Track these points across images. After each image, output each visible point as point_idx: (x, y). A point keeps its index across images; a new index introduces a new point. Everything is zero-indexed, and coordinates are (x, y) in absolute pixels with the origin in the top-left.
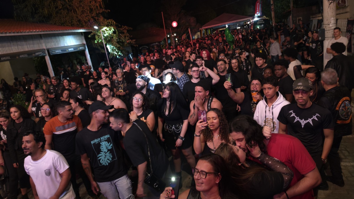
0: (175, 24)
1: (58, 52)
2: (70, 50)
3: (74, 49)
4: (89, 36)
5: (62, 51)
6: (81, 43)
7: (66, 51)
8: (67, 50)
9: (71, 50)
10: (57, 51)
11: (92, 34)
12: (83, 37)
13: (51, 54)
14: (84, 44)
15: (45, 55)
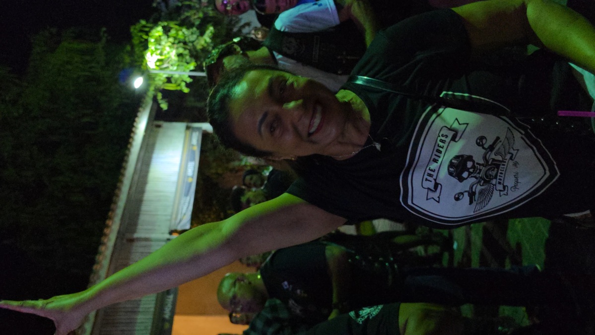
2: (190, 172)
3: (193, 159)
7: (191, 184)
8: (190, 180)
9: (192, 169)
10: (185, 208)
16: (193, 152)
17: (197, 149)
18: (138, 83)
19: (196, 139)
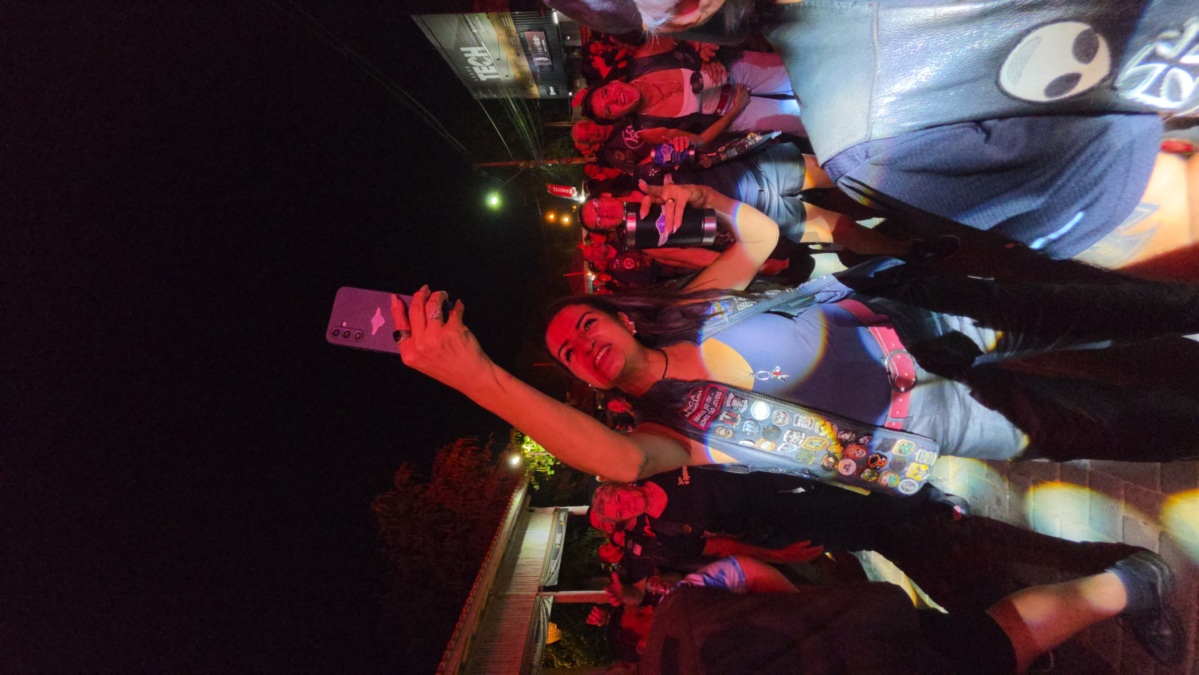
1: (555, 566)
2: (558, 541)
3: (562, 532)
4: (537, 487)
5: (555, 558)
6: (551, 517)
7: (559, 549)
8: (558, 547)
9: (560, 538)
10: (553, 569)
11: (532, 477)
12: (538, 509)
13: (555, 584)
14: (556, 510)
15: (551, 599)
16: (561, 526)
17: (563, 525)
18: (515, 461)
19: (563, 517)
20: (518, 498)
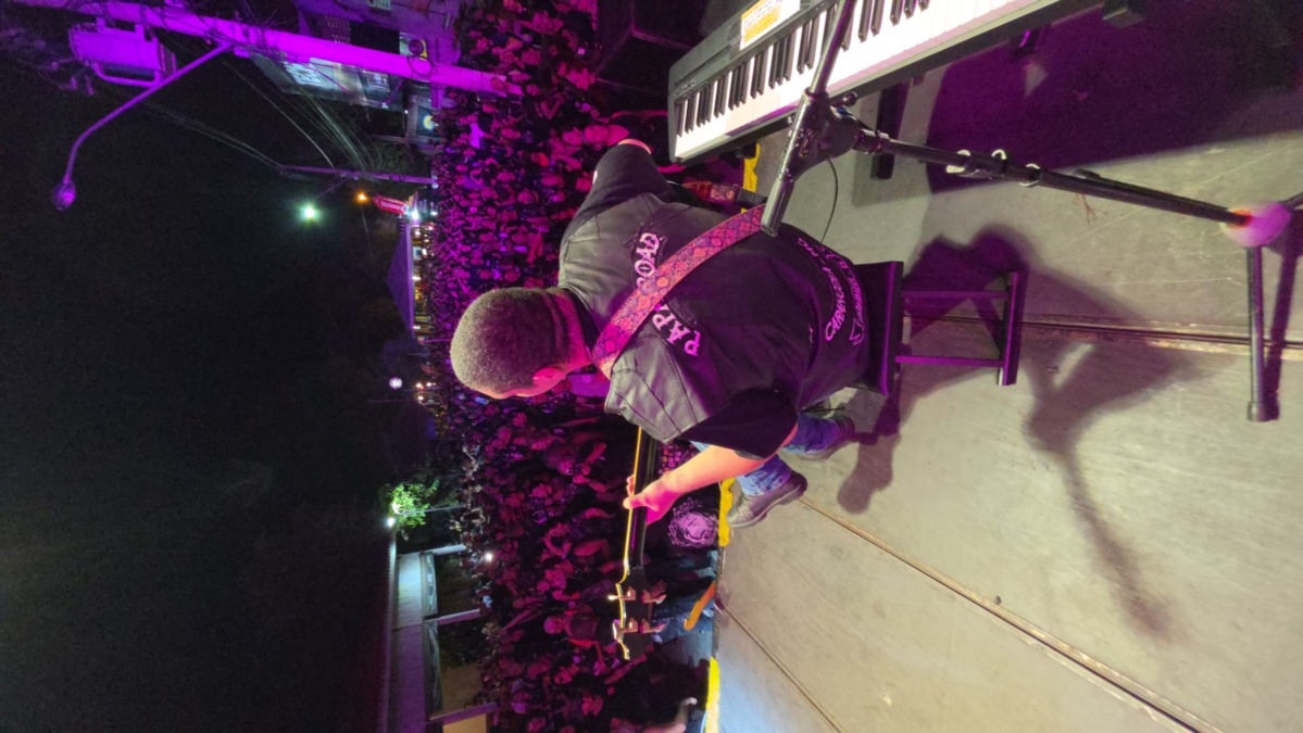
0: (396, 383)
1: (432, 600)
3: (431, 572)
4: (406, 538)
5: (431, 593)
6: (419, 560)
7: (432, 586)
8: (431, 584)
9: (431, 578)
10: (431, 603)
11: (403, 531)
12: (405, 556)
13: (436, 612)
14: (422, 554)
15: (436, 624)
16: (430, 568)
17: (432, 566)
18: (391, 522)
19: (429, 559)
20: (393, 552)
